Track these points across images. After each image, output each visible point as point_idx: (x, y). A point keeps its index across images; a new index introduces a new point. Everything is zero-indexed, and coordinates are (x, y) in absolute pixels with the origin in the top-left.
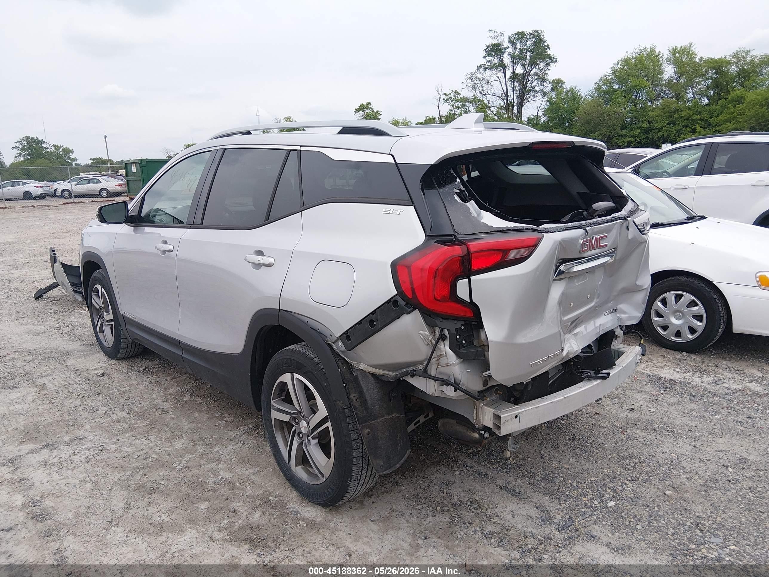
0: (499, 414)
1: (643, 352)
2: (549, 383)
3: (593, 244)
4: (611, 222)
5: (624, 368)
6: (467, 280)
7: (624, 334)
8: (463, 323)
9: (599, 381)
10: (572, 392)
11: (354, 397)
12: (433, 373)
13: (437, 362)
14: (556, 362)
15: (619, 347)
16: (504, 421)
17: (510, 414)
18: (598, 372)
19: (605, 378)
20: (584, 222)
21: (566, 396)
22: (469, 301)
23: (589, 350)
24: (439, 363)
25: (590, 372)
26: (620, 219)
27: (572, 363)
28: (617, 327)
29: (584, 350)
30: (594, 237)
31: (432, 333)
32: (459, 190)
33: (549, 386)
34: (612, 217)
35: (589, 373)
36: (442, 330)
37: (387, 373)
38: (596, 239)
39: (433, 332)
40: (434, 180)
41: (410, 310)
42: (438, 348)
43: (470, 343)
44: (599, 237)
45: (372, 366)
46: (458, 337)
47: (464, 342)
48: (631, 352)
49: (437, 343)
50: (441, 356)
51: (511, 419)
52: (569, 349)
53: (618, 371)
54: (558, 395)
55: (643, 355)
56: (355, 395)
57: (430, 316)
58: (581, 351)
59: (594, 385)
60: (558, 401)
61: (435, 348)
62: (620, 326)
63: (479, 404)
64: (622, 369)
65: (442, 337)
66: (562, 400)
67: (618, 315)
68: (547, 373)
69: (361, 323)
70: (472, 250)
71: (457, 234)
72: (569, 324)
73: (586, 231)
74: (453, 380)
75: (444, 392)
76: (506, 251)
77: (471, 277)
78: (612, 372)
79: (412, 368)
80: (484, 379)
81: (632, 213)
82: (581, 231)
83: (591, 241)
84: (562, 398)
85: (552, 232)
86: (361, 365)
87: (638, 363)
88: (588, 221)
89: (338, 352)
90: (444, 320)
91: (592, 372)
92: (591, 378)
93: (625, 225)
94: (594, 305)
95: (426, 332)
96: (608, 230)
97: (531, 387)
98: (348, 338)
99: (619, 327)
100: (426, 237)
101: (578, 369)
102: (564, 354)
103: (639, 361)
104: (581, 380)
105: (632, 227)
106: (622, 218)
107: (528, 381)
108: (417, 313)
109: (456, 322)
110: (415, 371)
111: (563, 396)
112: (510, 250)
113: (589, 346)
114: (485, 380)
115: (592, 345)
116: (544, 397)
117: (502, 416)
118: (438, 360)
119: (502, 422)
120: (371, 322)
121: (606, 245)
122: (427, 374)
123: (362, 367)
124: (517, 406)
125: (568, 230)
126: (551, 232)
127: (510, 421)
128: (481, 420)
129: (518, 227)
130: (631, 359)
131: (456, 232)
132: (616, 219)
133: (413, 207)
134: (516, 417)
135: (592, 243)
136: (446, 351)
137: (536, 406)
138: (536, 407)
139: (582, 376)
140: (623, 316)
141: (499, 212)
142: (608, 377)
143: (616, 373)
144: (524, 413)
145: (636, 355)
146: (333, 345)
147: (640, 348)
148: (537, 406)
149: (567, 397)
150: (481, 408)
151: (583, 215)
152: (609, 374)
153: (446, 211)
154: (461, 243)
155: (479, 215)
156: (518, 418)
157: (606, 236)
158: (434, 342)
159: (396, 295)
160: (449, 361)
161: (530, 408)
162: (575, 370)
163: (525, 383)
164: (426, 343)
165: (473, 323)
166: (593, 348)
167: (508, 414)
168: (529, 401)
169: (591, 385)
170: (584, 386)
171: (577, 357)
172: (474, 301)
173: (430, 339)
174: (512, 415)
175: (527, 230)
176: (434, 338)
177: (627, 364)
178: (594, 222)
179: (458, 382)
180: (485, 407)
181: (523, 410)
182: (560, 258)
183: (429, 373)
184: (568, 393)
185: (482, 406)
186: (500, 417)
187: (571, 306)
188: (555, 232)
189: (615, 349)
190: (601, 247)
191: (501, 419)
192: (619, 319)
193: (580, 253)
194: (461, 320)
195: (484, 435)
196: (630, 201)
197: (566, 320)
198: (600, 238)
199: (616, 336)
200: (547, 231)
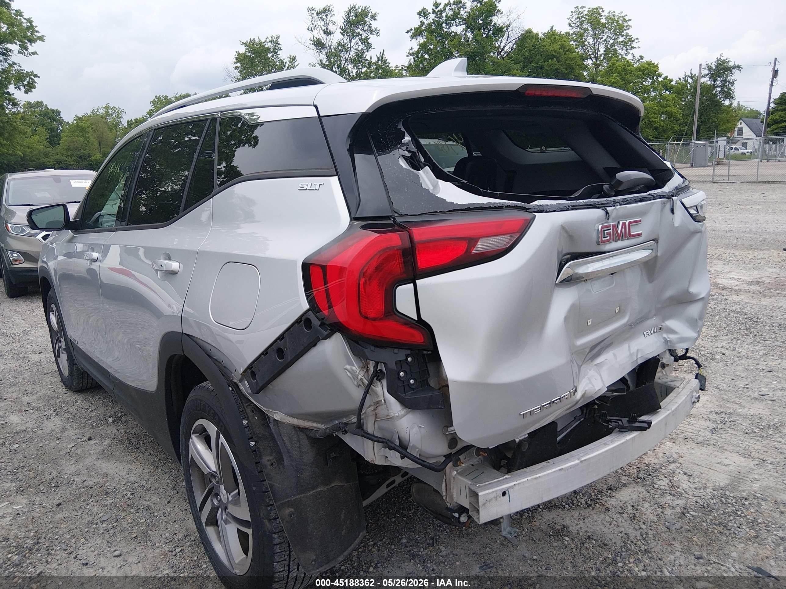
0: (477, 490)
1: (701, 385)
2: (558, 439)
3: (619, 232)
4: (646, 201)
5: (673, 411)
6: (412, 285)
7: (675, 361)
8: (409, 352)
9: (635, 434)
10: (593, 452)
11: (268, 461)
12: (370, 430)
13: (374, 413)
14: (565, 408)
15: (668, 380)
16: (485, 501)
17: (494, 490)
18: (633, 420)
19: (644, 429)
20: (605, 199)
21: (583, 459)
22: (417, 319)
23: (622, 386)
24: (376, 415)
25: (621, 420)
26: (660, 198)
27: (596, 407)
28: (665, 351)
29: (613, 388)
30: (621, 223)
31: (362, 368)
32: (409, 151)
33: (558, 443)
34: (649, 194)
35: (619, 422)
36: (377, 364)
37: (315, 425)
38: (624, 224)
39: (365, 367)
40: (370, 139)
41: (326, 333)
42: (373, 391)
43: (423, 383)
44: (628, 221)
45: (292, 416)
46: (402, 374)
47: (412, 381)
48: (683, 388)
49: (371, 383)
50: (378, 403)
51: (496, 498)
52: (587, 389)
53: (665, 417)
54: (572, 456)
55: (701, 389)
56: (271, 458)
57: (357, 343)
58: (606, 389)
59: (627, 441)
60: (571, 467)
61: (367, 390)
62: (670, 350)
63: (451, 472)
64: (670, 413)
65: (378, 375)
66: (578, 464)
67: (665, 335)
68: (553, 424)
69: (267, 353)
70: (416, 239)
71: (396, 215)
72: (588, 350)
73: (607, 213)
74: (397, 440)
75: (387, 458)
76: (473, 241)
77: (417, 281)
78: (656, 419)
79: (345, 420)
80: (449, 438)
81: (679, 190)
82: (599, 212)
83: (616, 227)
84: (577, 461)
85: (550, 212)
86: (276, 415)
87: (694, 402)
88: (610, 199)
89: (246, 396)
90: (377, 349)
91: (625, 420)
92: (623, 429)
93: (668, 207)
94: (627, 322)
95: (355, 367)
96: (643, 213)
97: (527, 447)
98: (253, 374)
99: (667, 352)
100: (351, 220)
101: (604, 415)
102: (579, 395)
103: (696, 400)
104: (609, 432)
105: (679, 211)
106: (664, 197)
107: (523, 437)
108: (338, 337)
109: (396, 351)
110: (348, 424)
111: (579, 459)
112: (479, 239)
113: (623, 380)
114: (452, 439)
115: (627, 378)
116: (551, 461)
117: (480, 494)
118: (375, 409)
119: (481, 504)
120: (280, 352)
121: (640, 235)
122: (363, 430)
123: (278, 416)
124: (507, 476)
125: (576, 209)
126: (547, 212)
127: (494, 500)
128: (455, 496)
129: (494, 203)
130: (684, 398)
131: (396, 212)
132: (654, 197)
133: (337, 177)
134: (504, 494)
135: (617, 231)
136: (385, 395)
137: (535, 476)
138: (536, 478)
139: (610, 427)
140: (672, 337)
141: (465, 182)
142: (649, 427)
143: (662, 420)
144: (516, 488)
145: (692, 392)
146: (240, 384)
147: (697, 381)
148: (537, 476)
149: (585, 460)
150: (454, 478)
151: (603, 190)
152: (649, 424)
153: (384, 181)
154: (402, 227)
155: (436, 186)
156: (507, 495)
157: (640, 221)
158: (366, 382)
159: (308, 311)
160: (390, 411)
161: (526, 479)
162: (600, 418)
163: (517, 440)
164: (356, 383)
165: (425, 352)
166: (629, 382)
167: (491, 491)
168: (526, 467)
169: (623, 441)
170: (612, 442)
171: (601, 398)
172: (423, 318)
173: (360, 377)
174: (496, 491)
175: (509, 207)
176: (366, 376)
177: (679, 405)
178: (620, 200)
179: (406, 443)
180: (460, 477)
181: (515, 483)
182: (565, 252)
183: (364, 428)
184: (587, 454)
185: (455, 475)
186: (478, 495)
187: (589, 324)
188: (554, 211)
189: (662, 383)
190: (631, 236)
191: (480, 498)
192: (666, 341)
193: (598, 243)
194: (407, 349)
195: (459, 518)
196: (676, 175)
197: (581, 345)
198: (630, 223)
199: (664, 364)
200: (542, 210)
